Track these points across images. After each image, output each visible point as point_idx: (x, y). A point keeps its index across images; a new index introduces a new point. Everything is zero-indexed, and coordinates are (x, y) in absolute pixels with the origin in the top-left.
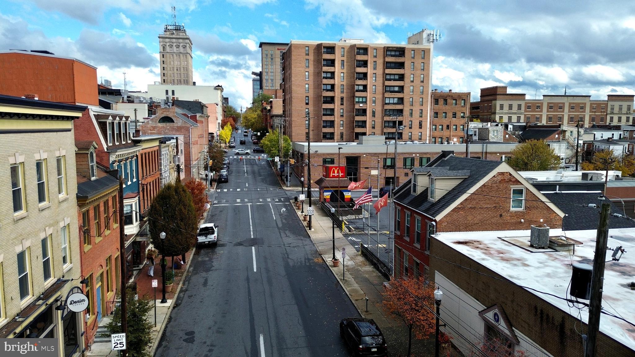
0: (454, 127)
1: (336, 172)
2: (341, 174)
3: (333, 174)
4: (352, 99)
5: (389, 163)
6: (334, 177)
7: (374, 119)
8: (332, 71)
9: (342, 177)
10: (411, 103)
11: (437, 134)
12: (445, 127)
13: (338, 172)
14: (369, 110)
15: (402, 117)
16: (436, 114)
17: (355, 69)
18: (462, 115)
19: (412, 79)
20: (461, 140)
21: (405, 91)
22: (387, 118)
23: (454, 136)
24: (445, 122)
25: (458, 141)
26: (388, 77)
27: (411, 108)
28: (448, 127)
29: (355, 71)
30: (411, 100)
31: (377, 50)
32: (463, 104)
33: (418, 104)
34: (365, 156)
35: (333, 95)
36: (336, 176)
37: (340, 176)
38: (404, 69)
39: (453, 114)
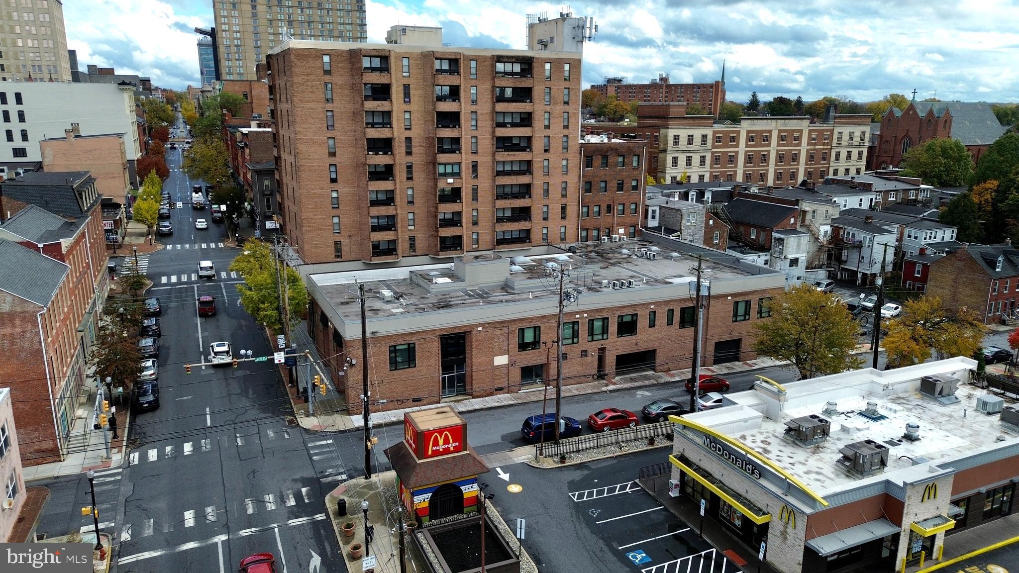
0: (621, 207)
1: (441, 442)
2: (454, 445)
3: (434, 448)
4: (431, 167)
5: (529, 337)
6: (436, 453)
7: (475, 205)
8: (386, 109)
9: (457, 449)
10: (546, 170)
11: (590, 222)
12: (604, 208)
13: (446, 441)
14: (466, 188)
15: (530, 200)
16: (588, 187)
17: (434, 105)
18: (634, 183)
19: (546, 123)
20: (632, 230)
21: (534, 148)
22: (500, 204)
23: (620, 225)
24: (605, 198)
25: (625, 234)
26: (500, 120)
27: (547, 179)
28: (609, 208)
29: (434, 109)
30: (546, 163)
31: (478, 64)
32: (635, 164)
33: (559, 170)
34: (480, 329)
35: (391, 162)
36: (441, 450)
37: (452, 449)
38: (531, 102)
39: (618, 184)
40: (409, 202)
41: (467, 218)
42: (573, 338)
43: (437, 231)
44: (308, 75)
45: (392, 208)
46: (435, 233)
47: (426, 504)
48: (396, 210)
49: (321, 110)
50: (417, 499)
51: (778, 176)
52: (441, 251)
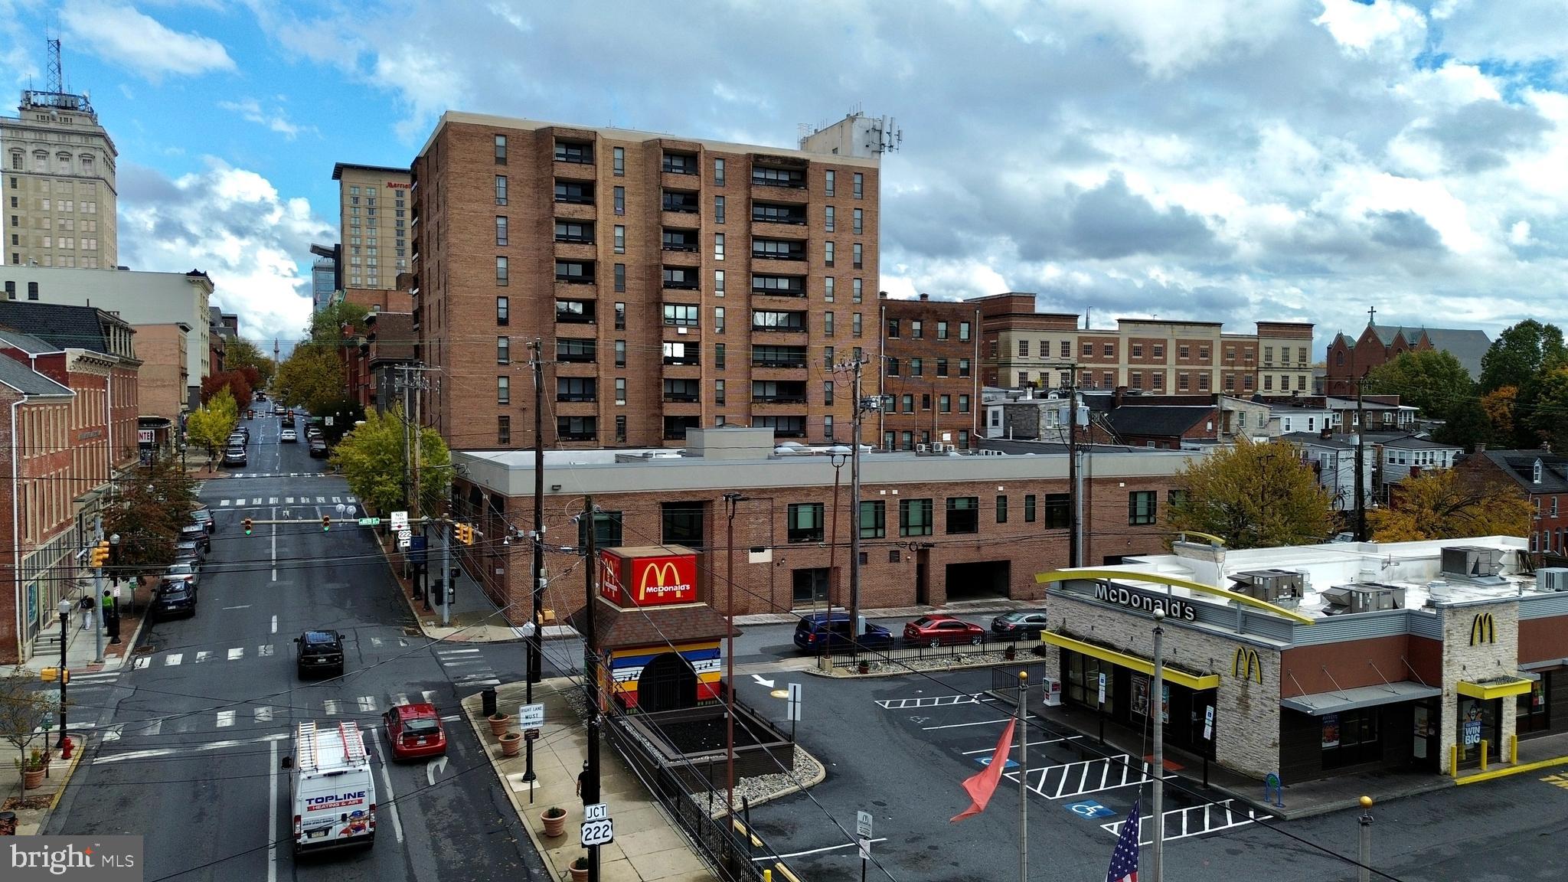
0: (944, 401)
1: (661, 579)
2: (682, 587)
3: (650, 590)
4: (654, 308)
5: (805, 521)
6: (652, 599)
7: (720, 374)
8: (588, 217)
9: (687, 597)
10: (829, 328)
11: (897, 419)
12: (919, 398)
13: (669, 580)
14: (707, 347)
15: (804, 370)
16: (894, 367)
17: (660, 217)
18: (963, 365)
19: (829, 257)
20: (963, 437)
21: (810, 293)
22: (759, 374)
23: (945, 428)
24: (920, 385)
25: (954, 441)
26: (759, 247)
27: (830, 342)
28: (927, 401)
29: (660, 223)
30: (828, 317)
31: (727, 164)
32: (964, 335)
33: (849, 330)
35: (593, 296)
36: (661, 594)
37: (678, 595)
38: (805, 224)
39: (939, 364)
40: (617, 363)
41: (706, 393)
42: (876, 528)
43: (661, 408)
44: (472, 162)
45: (591, 365)
46: (657, 411)
47: (633, 686)
48: (598, 370)
49: (488, 214)
50: (619, 674)
51: (1182, 381)
52: (666, 438)
